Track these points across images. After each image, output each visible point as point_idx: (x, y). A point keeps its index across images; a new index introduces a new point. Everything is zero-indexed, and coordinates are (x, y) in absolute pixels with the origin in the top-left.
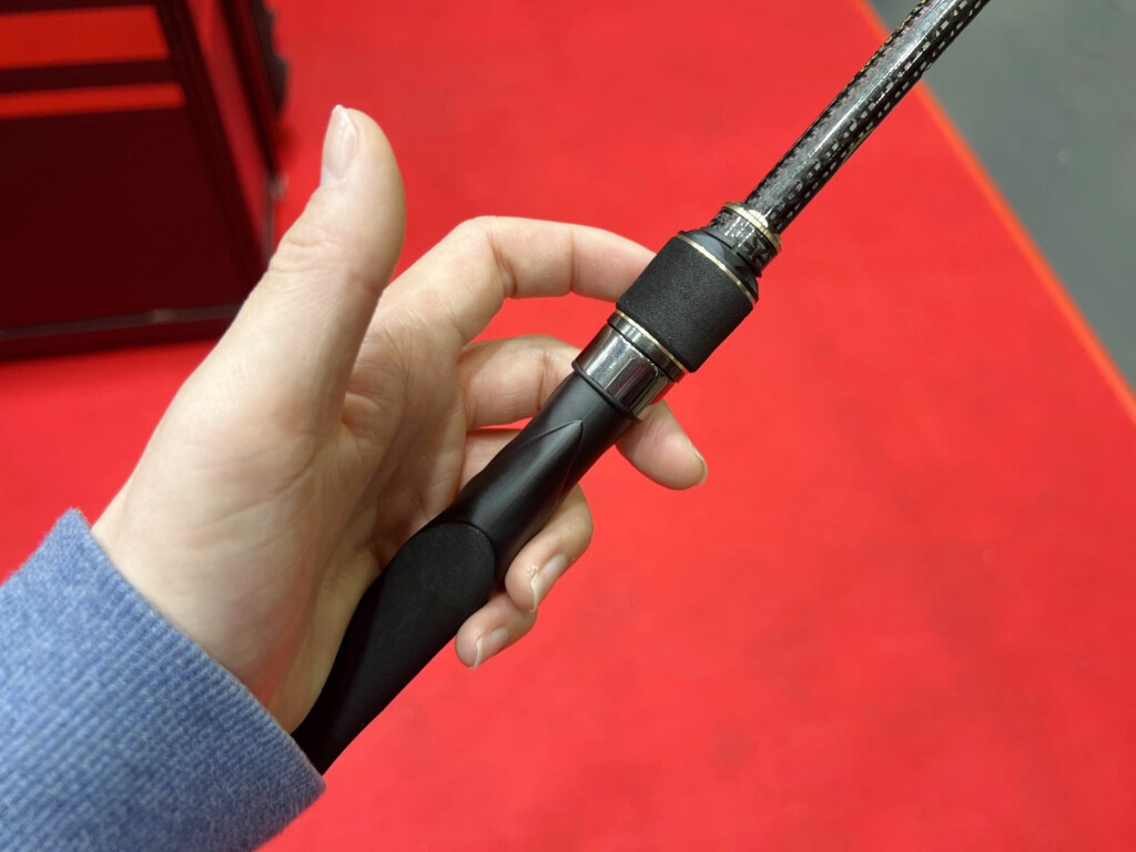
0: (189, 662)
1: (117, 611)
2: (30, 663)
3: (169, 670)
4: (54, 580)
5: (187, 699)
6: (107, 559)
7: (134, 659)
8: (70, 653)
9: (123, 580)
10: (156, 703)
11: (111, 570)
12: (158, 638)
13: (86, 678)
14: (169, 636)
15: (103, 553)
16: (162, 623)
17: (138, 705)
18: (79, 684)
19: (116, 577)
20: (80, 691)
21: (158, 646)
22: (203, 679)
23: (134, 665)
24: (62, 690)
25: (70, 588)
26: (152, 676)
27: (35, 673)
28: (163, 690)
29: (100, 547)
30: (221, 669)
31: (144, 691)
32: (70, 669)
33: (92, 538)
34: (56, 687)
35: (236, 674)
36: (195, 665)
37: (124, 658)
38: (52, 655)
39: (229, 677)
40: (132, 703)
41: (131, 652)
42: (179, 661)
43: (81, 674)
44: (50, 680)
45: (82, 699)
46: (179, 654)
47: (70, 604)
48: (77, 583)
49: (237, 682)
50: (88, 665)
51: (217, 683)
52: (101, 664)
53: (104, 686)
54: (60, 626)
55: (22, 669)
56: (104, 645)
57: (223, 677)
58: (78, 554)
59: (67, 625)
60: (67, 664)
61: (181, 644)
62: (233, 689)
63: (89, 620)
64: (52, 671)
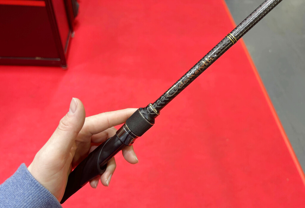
1: (35, 186)
3: (44, 196)
5: (47, 201)
10: (41, 202)
12: (43, 190)
13: (29, 198)
14: (45, 190)
17: (38, 202)
18: (28, 199)
20: (28, 200)
21: (43, 192)
22: (50, 197)
24: (25, 200)
26: (41, 197)
27: (20, 197)
28: (43, 199)
30: (53, 195)
31: (39, 200)
32: (26, 196)
34: (24, 199)
36: (49, 195)
37: (36, 194)
40: (37, 202)
41: (38, 193)
42: (46, 194)
43: (28, 197)
44: (22, 198)
45: (29, 201)
46: (46, 193)
51: (52, 198)
53: (33, 199)
54: (24, 188)
55: (17, 196)
56: (33, 191)
60: (26, 195)
61: (47, 191)
62: (55, 199)
64: (23, 196)
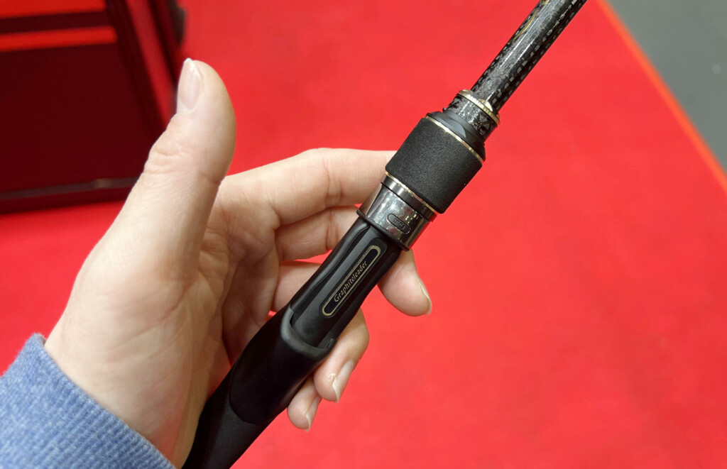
0: (116, 431)
2: (13, 438)
4: (24, 382)
6: (56, 367)
7: (81, 431)
8: (38, 429)
9: (69, 380)
11: (60, 374)
15: (54, 363)
16: (97, 408)
19: (64, 379)
23: (80, 435)
25: (35, 387)
29: (51, 359)
33: (45, 353)
35: (147, 438)
38: (27, 431)
39: (143, 440)
47: (35, 398)
48: (39, 383)
49: (148, 442)
50: (51, 437)
52: (59, 436)
57: (139, 440)
58: (38, 364)
59: (35, 412)
63: (49, 408)
